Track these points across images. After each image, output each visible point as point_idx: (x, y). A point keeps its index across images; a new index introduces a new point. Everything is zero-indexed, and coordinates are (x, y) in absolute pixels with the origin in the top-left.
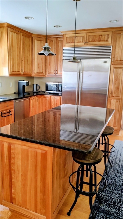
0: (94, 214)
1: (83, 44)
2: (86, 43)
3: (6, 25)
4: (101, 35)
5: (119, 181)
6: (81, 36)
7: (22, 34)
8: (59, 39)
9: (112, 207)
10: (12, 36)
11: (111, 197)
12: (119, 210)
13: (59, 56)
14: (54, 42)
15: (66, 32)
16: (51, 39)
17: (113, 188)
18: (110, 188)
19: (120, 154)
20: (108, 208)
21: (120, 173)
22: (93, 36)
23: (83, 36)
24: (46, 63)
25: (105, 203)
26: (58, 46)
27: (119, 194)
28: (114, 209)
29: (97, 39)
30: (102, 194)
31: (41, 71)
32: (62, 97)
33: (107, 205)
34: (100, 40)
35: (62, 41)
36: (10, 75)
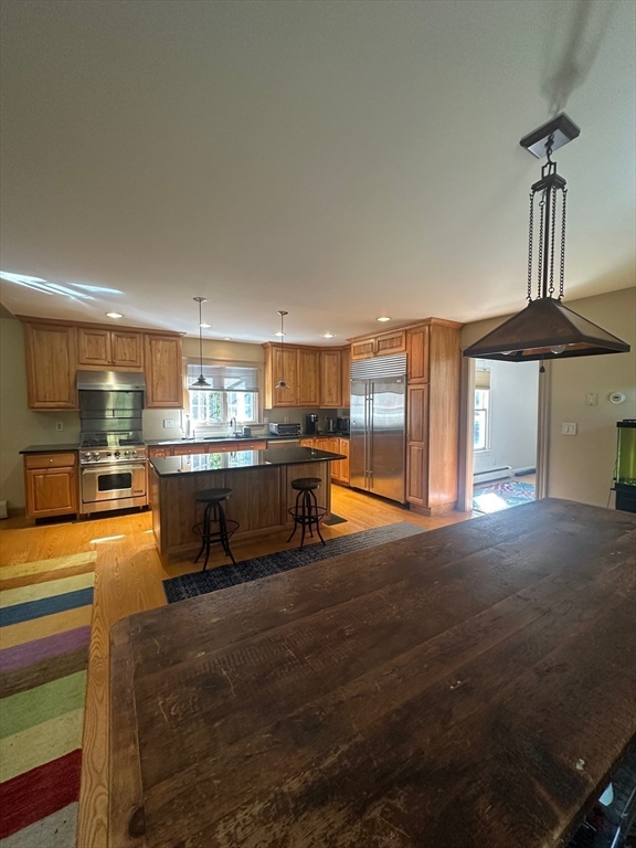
1: (372, 355)
2: (375, 353)
3: (270, 345)
10: (279, 356)
15: (353, 339)
29: (388, 345)
31: (335, 399)
36: (274, 407)
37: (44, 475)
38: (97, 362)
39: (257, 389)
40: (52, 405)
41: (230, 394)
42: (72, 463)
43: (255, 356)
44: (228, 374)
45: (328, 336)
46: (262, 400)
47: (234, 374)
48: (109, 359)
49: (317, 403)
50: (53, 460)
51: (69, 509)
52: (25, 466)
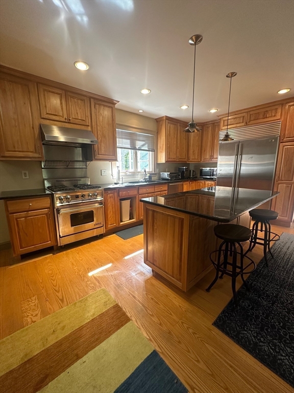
0: (238, 299)
1: (243, 124)
2: (246, 123)
3: (165, 118)
4: (267, 111)
5: (280, 275)
6: (241, 117)
7: (179, 124)
8: (216, 124)
9: (263, 298)
10: (170, 127)
11: (264, 289)
12: (273, 304)
13: (216, 141)
14: (210, 128)
15: (223, 115)
16: (208, 126)
17: (269, 280)
18: (265, 279)
19: (287, 247)
20: (258, 298)
21: (283, 268)
22: (256, 113)
23: (243, 117)
24: (201, 150)
25: (254, 292)
26: (215, 131)
27: (277, 288)
28: (265, 301)
29: (261, 117)
30: (252, 283)
31: (196, 158)
32: (216, 182)
33: (256, 294)
34: (265, 116)
35: (219, 126)
36: (166, 162)
37: (25, 217)
38: (54, 118)
39: (154, 149)
40: (21, 154)
41: (139, 152)
42: (48, 205)
43: (152, 126)
44: (138, 138)
45: (213, 111)
46: (156, 158)
47: (141, 138)
48: (65, 116)
49: (186, 160)
50: (32, 204)
51: (49, 243)
52: (7, 210)
